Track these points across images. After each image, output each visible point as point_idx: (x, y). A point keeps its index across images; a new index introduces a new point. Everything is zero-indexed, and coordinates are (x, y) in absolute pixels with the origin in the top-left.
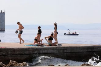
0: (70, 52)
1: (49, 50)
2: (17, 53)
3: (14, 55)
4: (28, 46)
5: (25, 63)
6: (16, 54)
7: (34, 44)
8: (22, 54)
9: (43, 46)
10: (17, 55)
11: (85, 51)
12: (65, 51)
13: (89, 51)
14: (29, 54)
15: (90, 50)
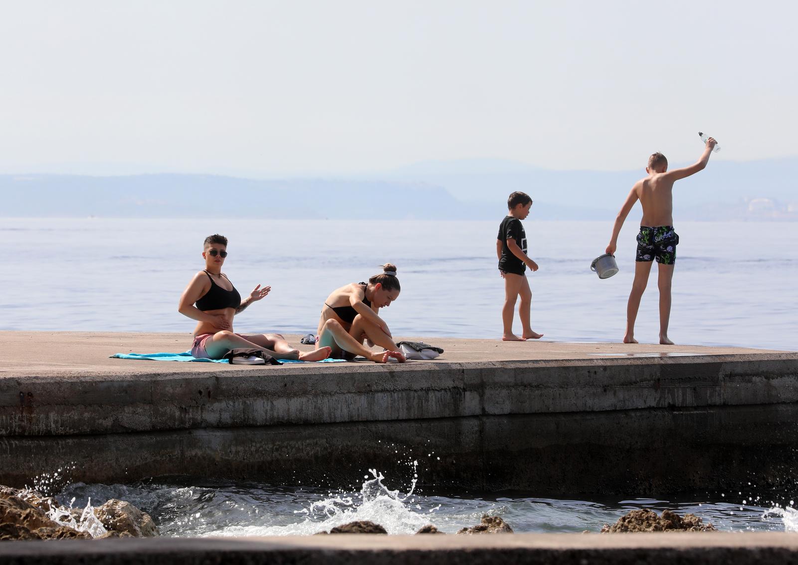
0: (507, 408)
1: (324, 393)
2: (52, 420)
3: (21, 436)
4: (145, 359)
5: (122, 504)
6: (42, 427)
7: (197, 344)
8: (96, 433)
9: (274, 362)
10: (48, 435)
11: (641, 405)
12: (471, 403)
13: (679, 402)
14: (154, 431)
15: (682, 395)
